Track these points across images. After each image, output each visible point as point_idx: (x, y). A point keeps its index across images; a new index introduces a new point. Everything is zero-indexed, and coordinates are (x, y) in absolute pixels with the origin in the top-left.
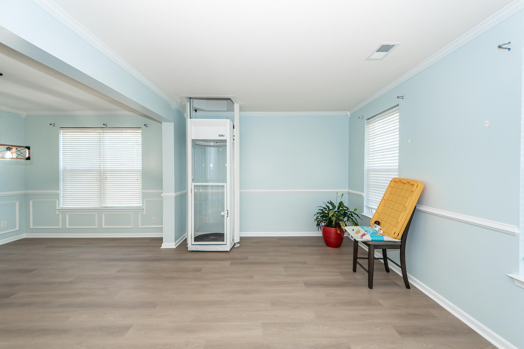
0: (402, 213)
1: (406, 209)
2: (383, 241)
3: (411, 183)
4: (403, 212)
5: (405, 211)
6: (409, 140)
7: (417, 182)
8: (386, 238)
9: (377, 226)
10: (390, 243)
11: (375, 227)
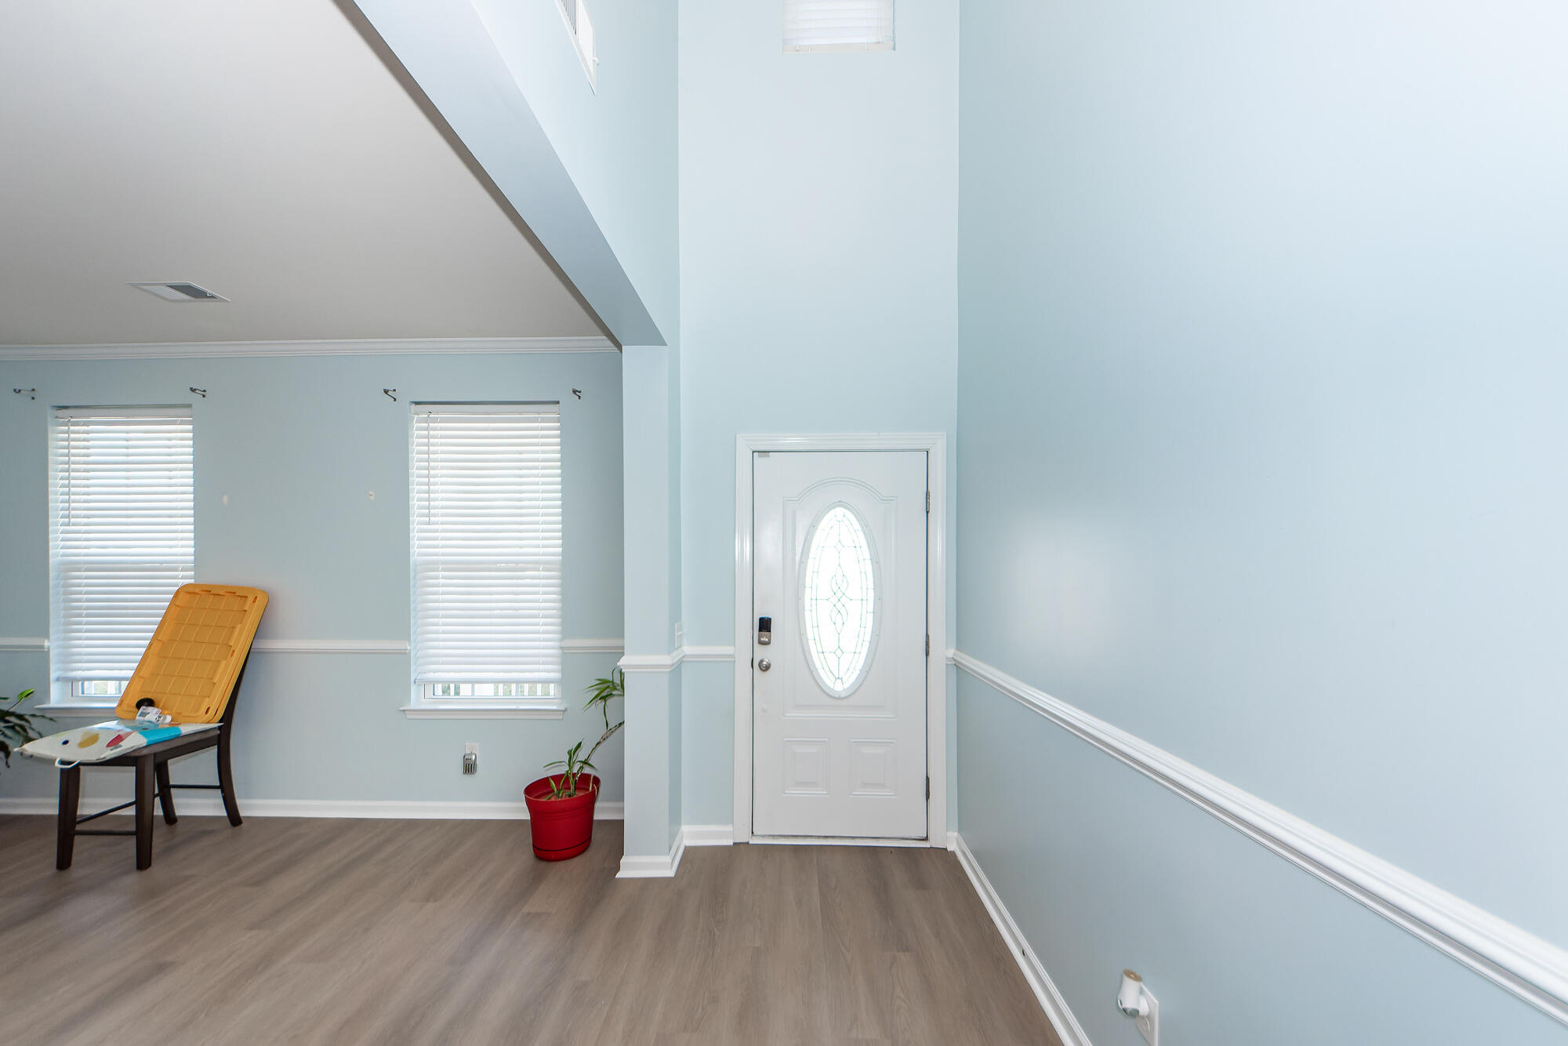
0: (223, 663)
1: (234, 651)
2: (179, 737)
3: (238, 595)
4: (226, 659)
5: (232, 655)
6: (225, 499)
7: (252, 589)
8: (186, 729)
9: (150, 709)
10: (197, 738)
11: (143, 714)
